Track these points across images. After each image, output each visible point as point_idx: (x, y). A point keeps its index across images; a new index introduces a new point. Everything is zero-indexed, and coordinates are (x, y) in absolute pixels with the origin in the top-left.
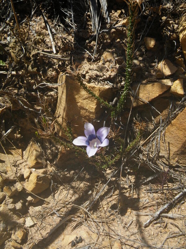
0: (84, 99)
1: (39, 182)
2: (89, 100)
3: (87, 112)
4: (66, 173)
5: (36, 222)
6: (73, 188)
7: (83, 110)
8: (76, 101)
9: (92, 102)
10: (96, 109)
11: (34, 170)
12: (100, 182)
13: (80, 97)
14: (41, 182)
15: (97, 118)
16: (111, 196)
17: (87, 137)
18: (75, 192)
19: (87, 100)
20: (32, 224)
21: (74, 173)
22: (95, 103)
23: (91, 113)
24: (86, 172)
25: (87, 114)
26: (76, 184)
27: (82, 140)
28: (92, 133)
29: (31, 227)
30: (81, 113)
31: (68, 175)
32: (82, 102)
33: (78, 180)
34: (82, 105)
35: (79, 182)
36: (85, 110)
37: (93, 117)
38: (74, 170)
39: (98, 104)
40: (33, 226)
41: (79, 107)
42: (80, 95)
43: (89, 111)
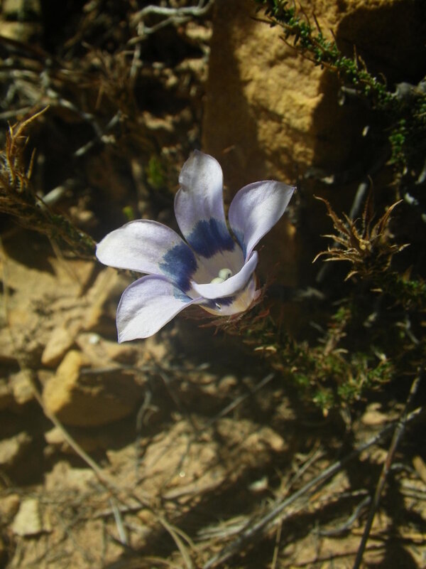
0: (272, 64)
1: (87, 389)
2: (292, 67)
3: (280, 130)
4: (207, 378)
5: (48, 527)
6: (219, 439)
7: (266, 121)
8: (237, 72)
9: (306, 79)
10: (318, 113)
11: (94, 338)
12: (319, 454)
13: (254, 53)
14: (95, 391)
15: (322, 164)
16: (345, 534)
17: (186, 232)
18: (219, 461)
19: (282, 68)
20: (33, 528)
21: (233, 387)
22: (317, 83)
23: (296, 134)
24: (282, 396)
25: (283, 140)
26: (233, 428)
27: (146, 239)
28: (213, 216)
29: (28, 537)
30: (261, 137)
31: (211, 389)
32: (259, 81)
33: (243, 417)
34: (262, 95)
35: (245, 425)
36: (273, 120)
37: (304, 154)
38: (239, 374)
39: (329, 87)
40: (35, 537)
41: (253, 107)
42: (254, 43)
43: (288, 126)
